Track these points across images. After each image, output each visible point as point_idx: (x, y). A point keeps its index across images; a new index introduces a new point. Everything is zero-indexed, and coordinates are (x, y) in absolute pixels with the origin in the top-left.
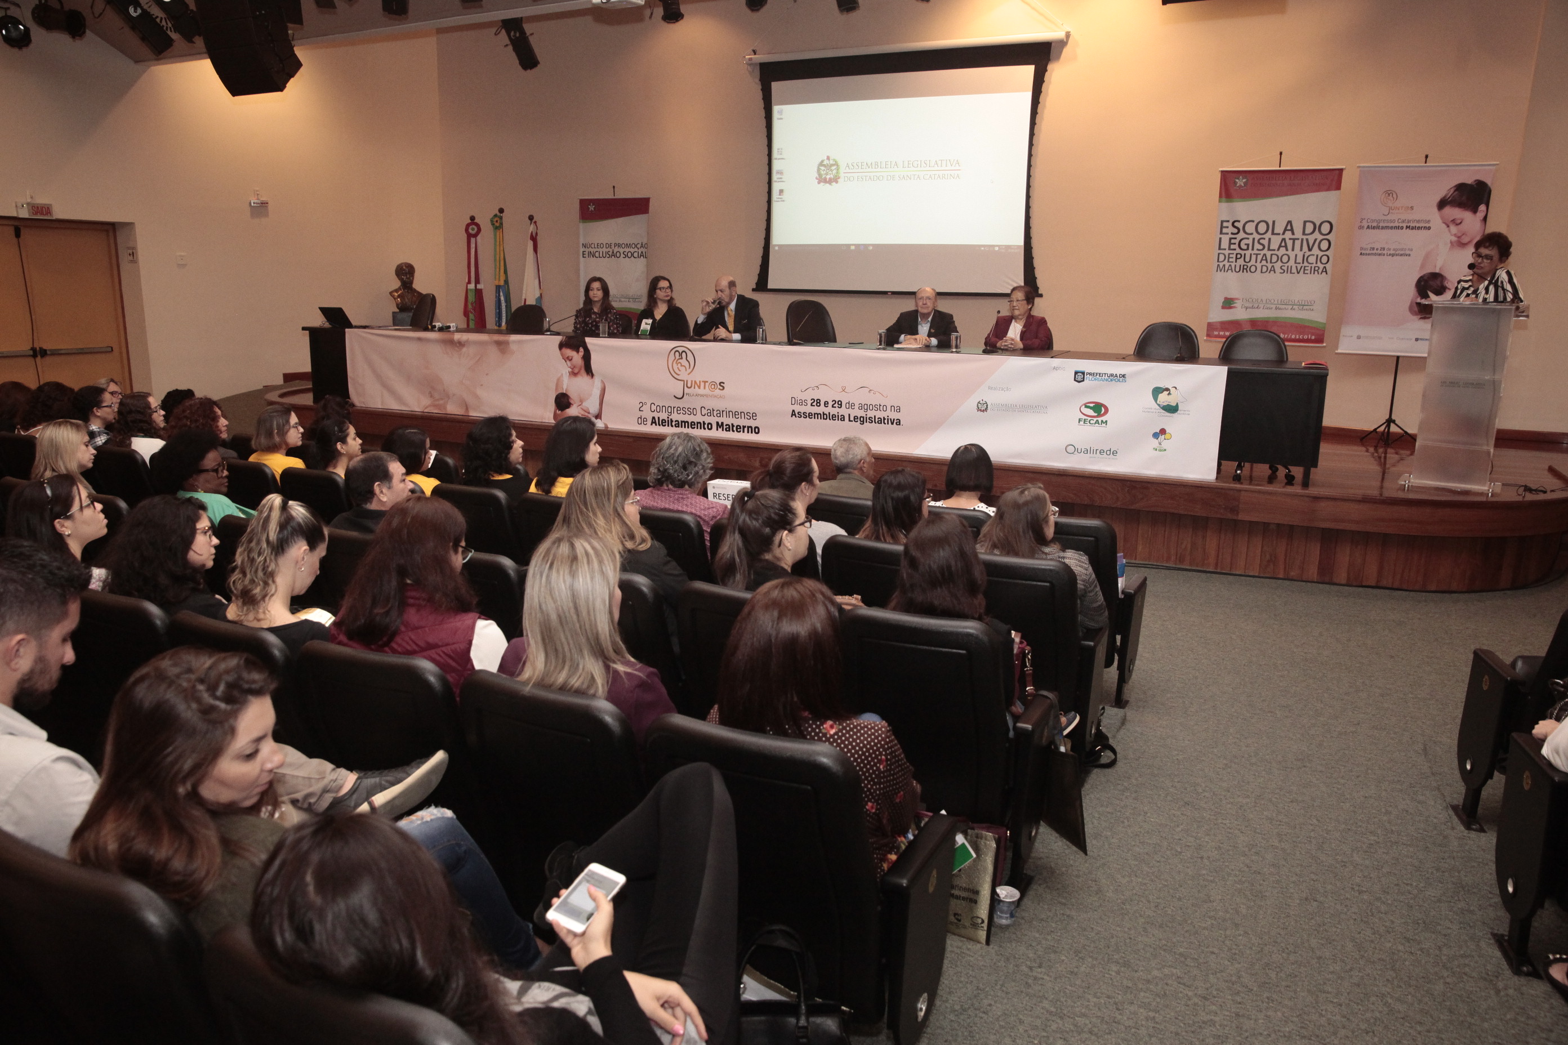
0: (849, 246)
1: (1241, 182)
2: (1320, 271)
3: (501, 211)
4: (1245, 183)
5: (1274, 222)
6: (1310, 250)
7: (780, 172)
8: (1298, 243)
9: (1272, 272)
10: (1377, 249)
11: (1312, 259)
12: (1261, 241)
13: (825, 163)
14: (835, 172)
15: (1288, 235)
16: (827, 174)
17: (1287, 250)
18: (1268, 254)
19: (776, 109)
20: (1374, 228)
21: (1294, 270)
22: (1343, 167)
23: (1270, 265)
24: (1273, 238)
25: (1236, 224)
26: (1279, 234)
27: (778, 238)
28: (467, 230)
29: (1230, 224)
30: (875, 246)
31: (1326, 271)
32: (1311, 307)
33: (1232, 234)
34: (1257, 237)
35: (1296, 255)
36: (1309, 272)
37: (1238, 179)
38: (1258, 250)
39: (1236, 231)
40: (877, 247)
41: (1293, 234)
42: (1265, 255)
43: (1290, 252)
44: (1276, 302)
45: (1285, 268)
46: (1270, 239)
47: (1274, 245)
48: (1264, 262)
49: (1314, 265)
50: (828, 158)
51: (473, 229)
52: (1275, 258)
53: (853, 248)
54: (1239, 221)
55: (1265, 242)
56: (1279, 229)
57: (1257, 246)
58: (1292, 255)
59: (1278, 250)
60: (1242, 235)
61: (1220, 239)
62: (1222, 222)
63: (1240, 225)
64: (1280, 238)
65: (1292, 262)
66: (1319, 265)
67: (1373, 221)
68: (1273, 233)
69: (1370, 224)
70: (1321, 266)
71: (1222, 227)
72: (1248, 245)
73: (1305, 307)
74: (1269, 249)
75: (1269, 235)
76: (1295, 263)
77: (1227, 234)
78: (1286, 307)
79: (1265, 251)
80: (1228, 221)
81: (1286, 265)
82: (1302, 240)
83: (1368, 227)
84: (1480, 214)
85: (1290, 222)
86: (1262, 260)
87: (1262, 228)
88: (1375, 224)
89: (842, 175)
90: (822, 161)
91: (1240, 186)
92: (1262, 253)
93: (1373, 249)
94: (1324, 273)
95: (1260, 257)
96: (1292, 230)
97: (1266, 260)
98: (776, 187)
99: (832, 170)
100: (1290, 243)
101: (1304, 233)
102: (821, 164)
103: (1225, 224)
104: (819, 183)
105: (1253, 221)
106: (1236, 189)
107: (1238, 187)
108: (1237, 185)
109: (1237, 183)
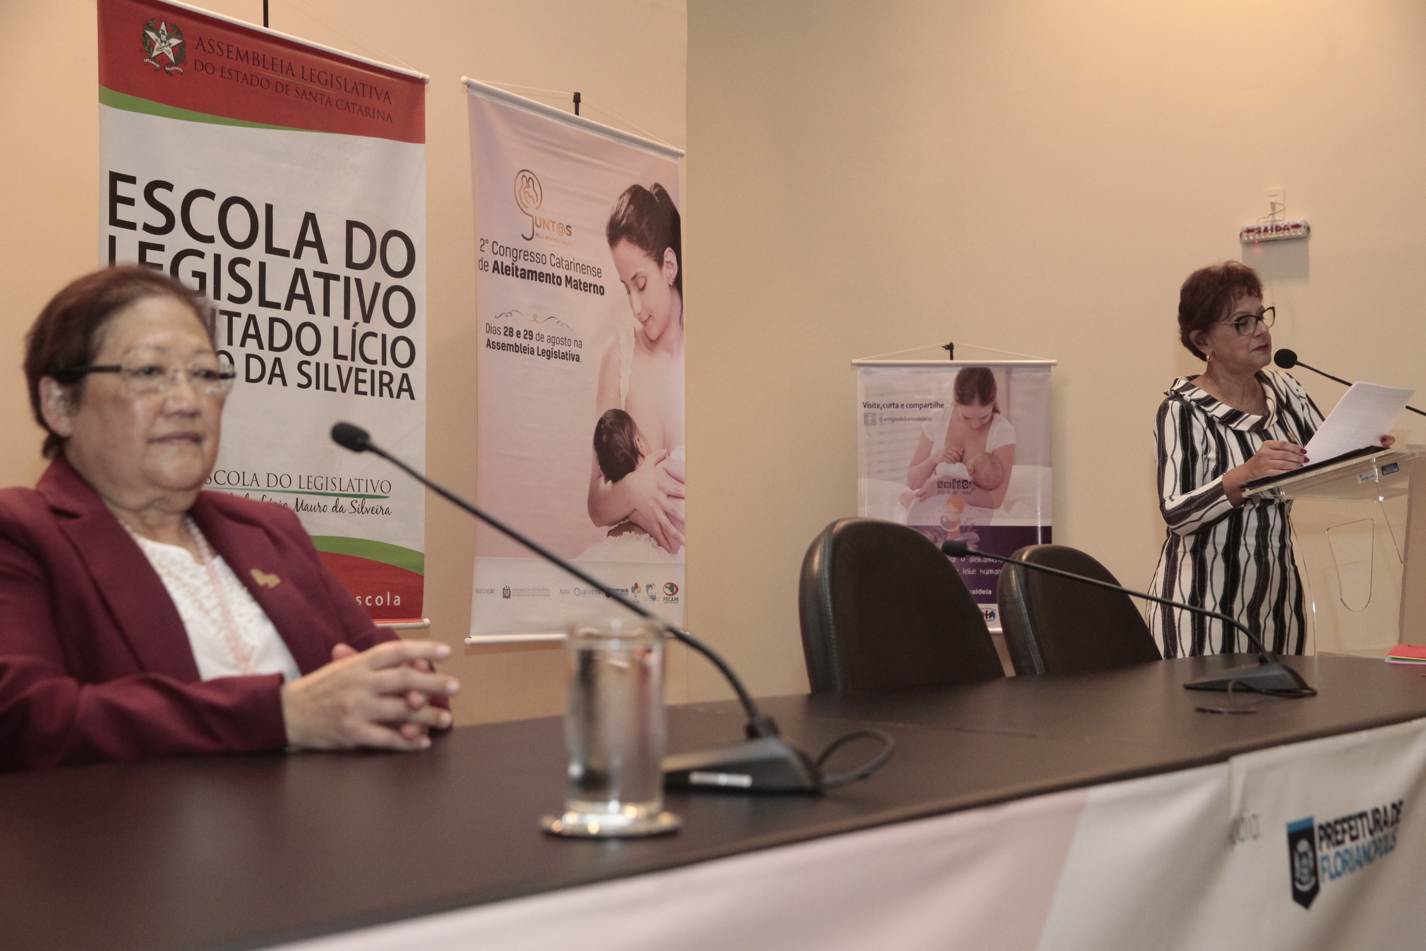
1: (163, 44)
2: (395, 387)
4: (178, 53)
5: (269, 208)
6: (367, 318)
8: (337, 288)
9: (277, 381)
10: (518, 334)
11: (373, 348)
12: (240, 269)
15: (310, 260)
17: (311, 310)
18: (263, 315)
20: (507, 270)
21: (334, 381)
22: (427, 76)
23: (269, 357)
24: (272, 261)
25: (160, 194)
26: (285, 253)
29: (135, 191)
31: (410, 390)
32: (384, 503)
33: (147, 228)
34: (228, 253)
35: (336, 329)
36: (368, 390)
37: (156, 31)
38: (231, 298)
39: (159, 220)
41: (323, 259)
42: (252, 318)
43: (318, 318)
44: (295, 487)
45: (310, 370)
46: (262, 266)
47: (277, 291)
48: (252, 344)
49: (378, 368)
52: (280, 338)
54: (169, 187)
55: (250, 274)
56: (286, 238)
57: (230, 286)
58: (325, 326)
59: (288, 307)
60: (178, 239)
61: (112, 240)
62: (114, 179)
63: (173, 200)
64: (289, 265)
65: (325, 355)
66: (391, 367)
67: (505, 251)
68: (269, 248)
69: (499, 260)
70: (397, 372)
71: (115, 199)
72: (201, 276)
73: (369, 503)
74: (263, 303)
75: (257, 252)
76: (336, 356)
77: (132, 226)
78: (322, 500)
79: (252, 307)
80: (131, 180)
81: (313, 359)
82: (347, 280)
83: (496, 268)
84: (670, 272)
85: (310, 218)
86: (246, 335)
87: (238, 221)
88: (511, 261)
91: (164, 59)
92: (246, 309)
93: (508, 331)
94: (405, 395)
95: (239, 325)
96: (318, 244)
97: (257, 336)
100: (316, 287)
101: (350, 264)
103: (123, 189)
105: (211, 195)
106: (156, 70)
107: (154, 59)
108: (155, 53)
109: (153, 43)
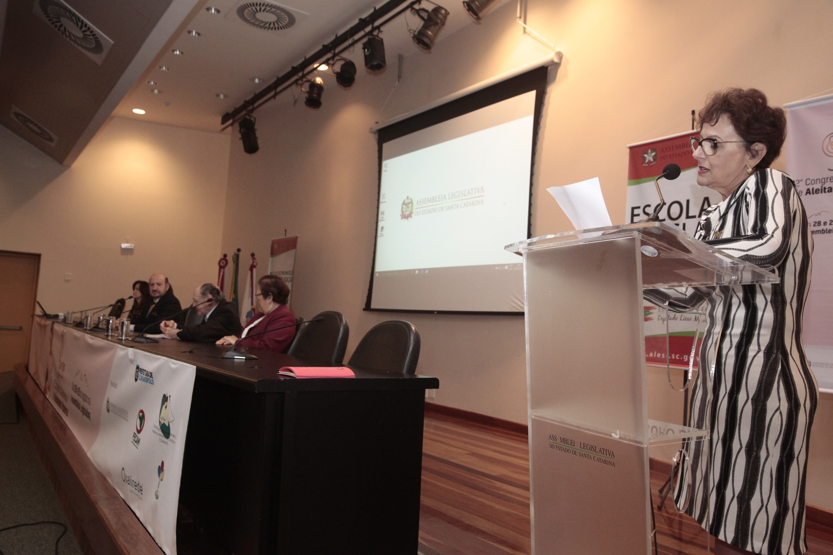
0: (414, 270)
1: (649, 157)
3: (239, 250)
4: (655, 158)
5: (688, 201)
7: (383, 213)
10: (825, 223)
13: (406, 202)
14: (410, 208)
16: (406, 211)
19: (384, 163)
20: (817, 191)
24: (689, 222)
25: (647, 210)
26: (694, 217)
27: (379, 268)
28: (219, 263)
29: (639, 211)
30: (430, 269)
37: (647, 153)
40: (431, 270)
46: (684, 225)
50: (408, 198)
51: (223, 263)
53: (417, 272)
54: (649, 206)
56: (694, 210)
62: (633, 209)
63: (651, 210)
67: (815, 181)
68: (688, 217)
69: (810, 187)
71: (633, 215)
75: (682, 220)
80: (639, 207)
83: (808, 192)
85: (706, 199)
87: (675, 210)
88: (818, 186)
89: (414, 211)
90: (404, 201)
91: (650, 162)
93: (819, 223)
98: (380, 224)
99: (409, 208)
102: (404, 204)
103: (636, 212)
104: (402, 219)
105: (665, 204)
106: (647, 167)
107: (647, 163)
108: (647, 161)
109: (646, 158)
